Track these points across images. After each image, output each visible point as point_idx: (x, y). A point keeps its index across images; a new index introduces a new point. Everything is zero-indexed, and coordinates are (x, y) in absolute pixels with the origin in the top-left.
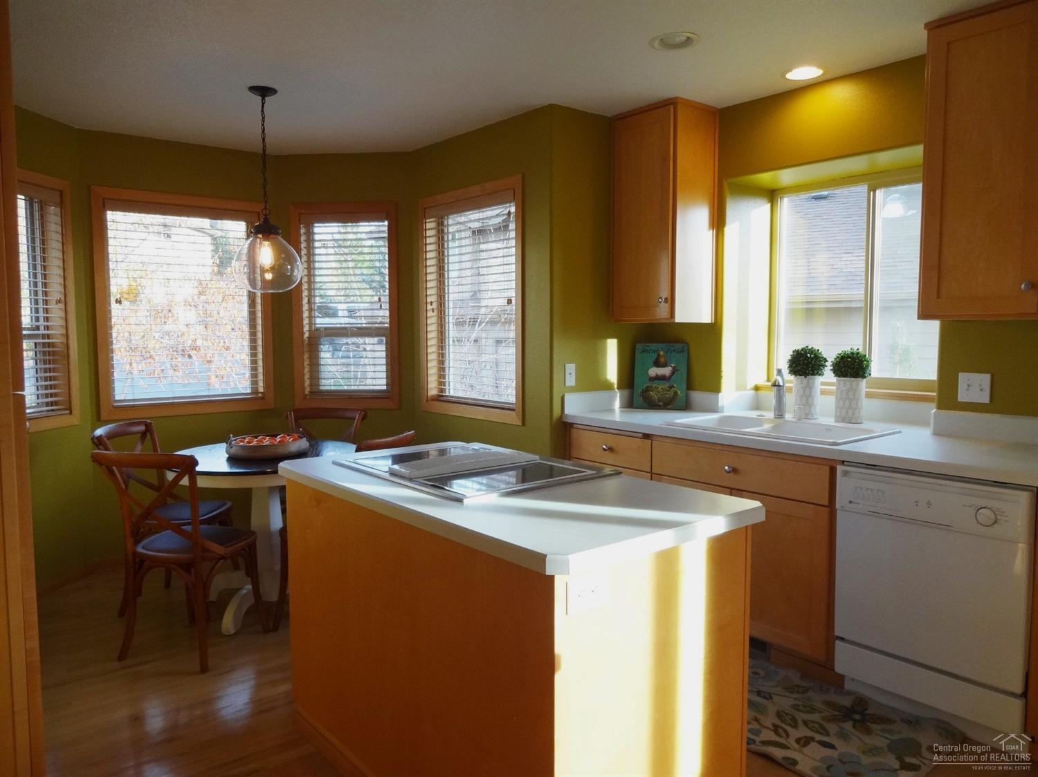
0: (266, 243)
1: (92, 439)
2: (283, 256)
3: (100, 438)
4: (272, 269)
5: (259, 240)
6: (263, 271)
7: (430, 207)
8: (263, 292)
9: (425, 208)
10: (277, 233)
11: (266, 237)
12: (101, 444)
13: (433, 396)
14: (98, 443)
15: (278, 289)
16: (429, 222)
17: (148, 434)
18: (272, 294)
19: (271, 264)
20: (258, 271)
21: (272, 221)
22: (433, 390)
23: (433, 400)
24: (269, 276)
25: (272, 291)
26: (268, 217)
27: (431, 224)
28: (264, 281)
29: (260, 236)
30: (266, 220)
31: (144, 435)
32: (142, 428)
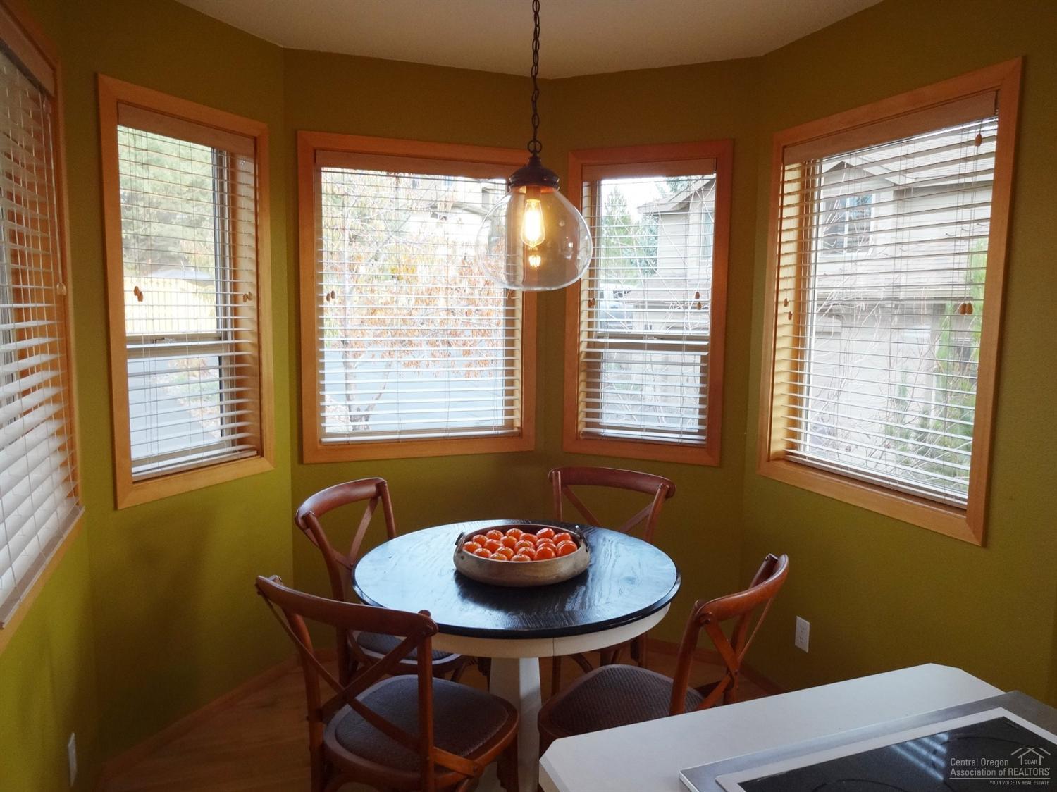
0: (534, 202)
1: (296, 519)
2: (561, 224)
3: (306, 518)
4: (542, 249)
5: (523, 197)
6: (527, 252)
7: (794, 145)
8: (525, 289)
9: (785, 147)
10: (551, 184)
11: (533, 193)
12: (308, 527)
13: (777, 453)
14: (303, 527)
15: (551, 285)
16: (790, 170)
17: (380, 498)
18: (539, 293)
19: (540, 239)
20: (520, 252)
21: (545, 162)
22: (778, 443)
23: (777, 459)
24: (535, 261)
25: (539, 289)
26: (538, 155)
27: (792, 174)
28: (527, 269)
29: (523, 190)
30: (535, 160)
31: (373, 499)
32: (372, 489)
